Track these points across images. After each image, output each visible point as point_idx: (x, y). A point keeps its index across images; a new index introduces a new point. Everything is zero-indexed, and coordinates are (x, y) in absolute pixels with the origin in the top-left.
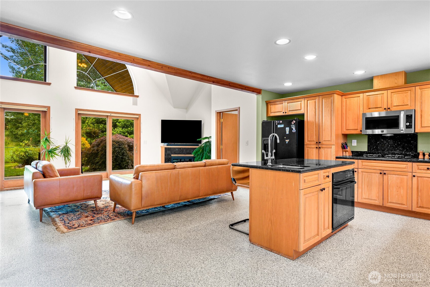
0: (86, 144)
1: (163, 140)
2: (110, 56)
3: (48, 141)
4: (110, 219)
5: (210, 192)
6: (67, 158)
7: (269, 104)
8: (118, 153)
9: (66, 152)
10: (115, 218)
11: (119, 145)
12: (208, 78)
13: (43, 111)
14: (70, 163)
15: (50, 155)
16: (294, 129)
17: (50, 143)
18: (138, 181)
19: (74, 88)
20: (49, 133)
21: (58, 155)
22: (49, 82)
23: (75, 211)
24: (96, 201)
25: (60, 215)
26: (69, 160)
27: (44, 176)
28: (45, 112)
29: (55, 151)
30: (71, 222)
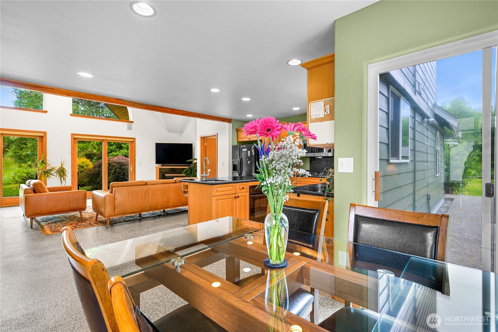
0: (89, 165)
1: (157, 162)
2: (86, 97)
3: (44, 163)
4: (91, 225)
5: (179, 204)
6: (62, 178)
7: (238, 131)
8: (119, 173)
9: (61, 172)
10: (95, 224)
11: (120, 166)
12: (178, 112)
13: (40, 136)
14: (65, 182)
15: (46, 175)
16: (253, 152)
17: (46, 165)
18: (113, 195)
19: (70, 115)
20: (46, 155)
21: (54, 175)
22: (46, 110)
23: (63, 221)
24: (81, 213)
25: (49, 224)
26: (65, 179)
27: (35, 192)
28: (42, 136)
29: (51, 172)
30: (57, 228)
